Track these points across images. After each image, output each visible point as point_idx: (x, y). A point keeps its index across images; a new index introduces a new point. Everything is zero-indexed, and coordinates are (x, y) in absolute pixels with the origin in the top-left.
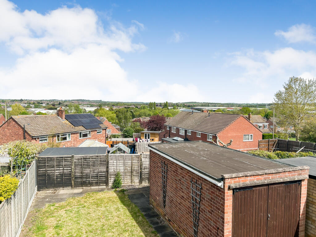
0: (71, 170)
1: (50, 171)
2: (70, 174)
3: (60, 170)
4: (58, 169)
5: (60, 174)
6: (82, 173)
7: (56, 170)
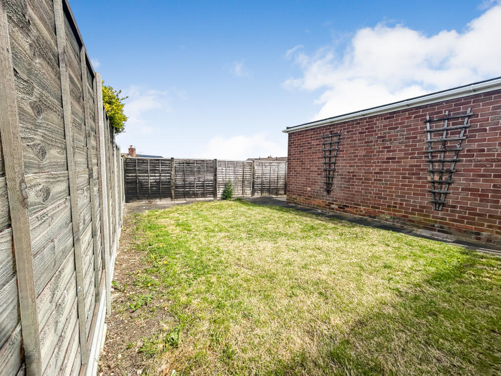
0: (170, 176)
1: (142, 177)
2: (169, 182)
3: (156, 176)
5: (156, 182)
6: (184, 181)
7: (151, 176)
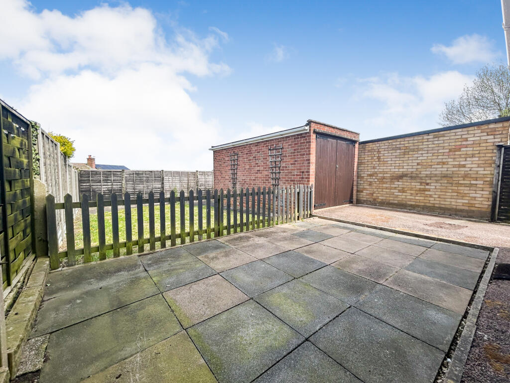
0: (121, 185)
1: (95, 186)
3: (108, 185)
4: (106, 184)
5: (108, 190)
6: (134, 189)
7: (104, 185)
